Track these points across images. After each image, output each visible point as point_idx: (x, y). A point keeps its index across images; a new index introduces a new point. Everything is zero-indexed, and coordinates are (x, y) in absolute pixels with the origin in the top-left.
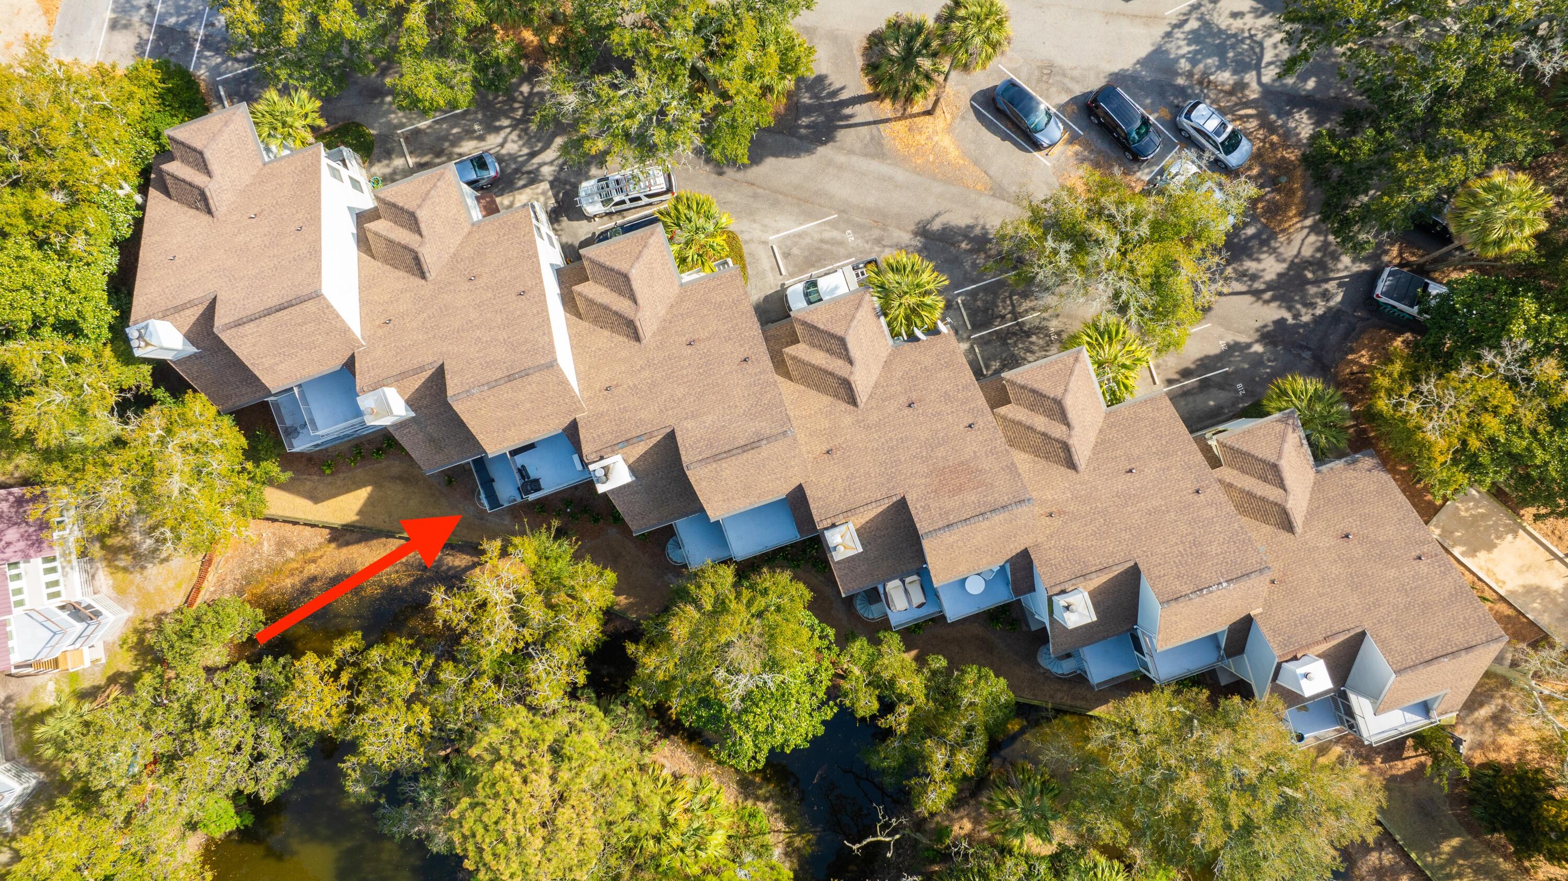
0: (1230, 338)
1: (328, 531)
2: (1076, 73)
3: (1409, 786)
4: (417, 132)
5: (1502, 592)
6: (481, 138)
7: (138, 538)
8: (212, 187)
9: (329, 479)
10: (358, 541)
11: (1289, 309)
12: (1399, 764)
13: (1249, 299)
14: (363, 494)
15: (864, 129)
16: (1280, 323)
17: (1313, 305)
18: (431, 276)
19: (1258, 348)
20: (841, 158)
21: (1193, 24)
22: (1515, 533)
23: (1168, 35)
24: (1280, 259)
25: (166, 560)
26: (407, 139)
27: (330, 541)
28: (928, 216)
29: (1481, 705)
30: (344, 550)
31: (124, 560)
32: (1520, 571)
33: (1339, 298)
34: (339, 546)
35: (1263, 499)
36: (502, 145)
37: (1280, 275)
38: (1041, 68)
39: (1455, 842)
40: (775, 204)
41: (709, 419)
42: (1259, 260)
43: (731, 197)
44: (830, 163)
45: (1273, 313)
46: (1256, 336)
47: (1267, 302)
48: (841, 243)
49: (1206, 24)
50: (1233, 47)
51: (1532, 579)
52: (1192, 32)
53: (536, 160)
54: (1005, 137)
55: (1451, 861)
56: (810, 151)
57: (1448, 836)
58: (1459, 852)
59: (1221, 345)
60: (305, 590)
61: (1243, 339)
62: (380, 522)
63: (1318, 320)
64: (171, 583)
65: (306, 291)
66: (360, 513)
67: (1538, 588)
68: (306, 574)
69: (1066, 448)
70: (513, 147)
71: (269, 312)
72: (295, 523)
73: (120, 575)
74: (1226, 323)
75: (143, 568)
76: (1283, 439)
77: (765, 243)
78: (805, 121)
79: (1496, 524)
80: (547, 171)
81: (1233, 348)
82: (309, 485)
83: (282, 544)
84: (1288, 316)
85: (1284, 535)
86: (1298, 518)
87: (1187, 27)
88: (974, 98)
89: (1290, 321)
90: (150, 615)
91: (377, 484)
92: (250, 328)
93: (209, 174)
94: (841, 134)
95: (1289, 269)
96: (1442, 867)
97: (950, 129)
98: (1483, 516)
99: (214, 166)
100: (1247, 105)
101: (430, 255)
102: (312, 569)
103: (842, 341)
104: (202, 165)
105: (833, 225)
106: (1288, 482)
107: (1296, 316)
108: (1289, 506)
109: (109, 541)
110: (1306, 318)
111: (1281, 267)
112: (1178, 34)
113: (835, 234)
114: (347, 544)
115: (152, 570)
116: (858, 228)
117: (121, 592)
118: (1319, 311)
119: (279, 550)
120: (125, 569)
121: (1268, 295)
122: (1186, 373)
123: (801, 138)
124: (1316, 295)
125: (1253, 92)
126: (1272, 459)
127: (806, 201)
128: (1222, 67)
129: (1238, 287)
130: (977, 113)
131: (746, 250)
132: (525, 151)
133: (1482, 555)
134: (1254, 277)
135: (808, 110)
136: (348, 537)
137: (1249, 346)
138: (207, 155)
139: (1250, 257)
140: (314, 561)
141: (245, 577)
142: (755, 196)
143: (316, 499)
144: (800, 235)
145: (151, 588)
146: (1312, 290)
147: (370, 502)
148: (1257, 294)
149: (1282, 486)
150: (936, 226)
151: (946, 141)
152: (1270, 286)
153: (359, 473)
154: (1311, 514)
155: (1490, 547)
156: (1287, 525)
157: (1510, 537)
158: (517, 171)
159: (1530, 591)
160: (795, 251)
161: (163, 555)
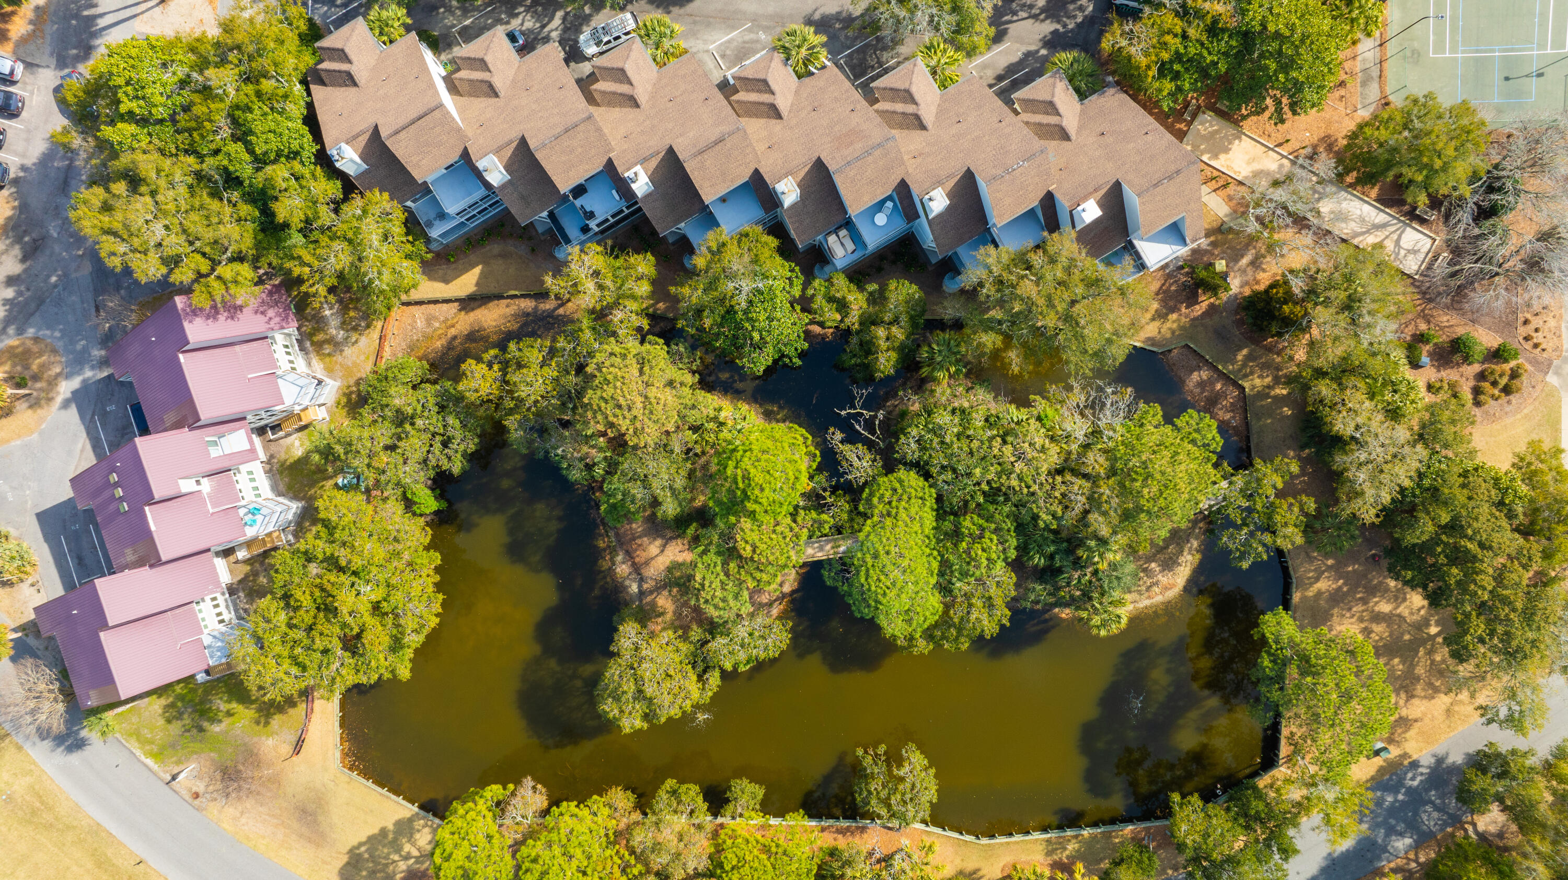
0: (1024, 49)
1: (456, 304)
3: (1207, 321)
5: (1239, 178)
6: (508, 23)
7: (334, 332)
8: (354, 69)
9: (454, 266)
10: (480, 306)
11: (1058, 22)
12: (1197, 307)
13: (1031, 21)
14: (477, 271)
16: (1055, 33)
17: (1075, 17)
18: (502, 94)
19: (1044, 52)
22: (1240, 138)
25: (356, 342)
27: (460, 310)
28: (810, 11)
29: (1242, 256)
30: (472, 314)
31: (327, 349)
32: (1248, 163)
33: (1091, 8)
34: (467, 313)
35: (1048, 125)
36: (522, 24)
39: (1245, 352)
40: (708, 25)
41: (691, 134)
45: (1048, 27)
46: (1040, 44)
47: (1043, 21)
48: (757, 41)
51: (1256, 166)
53: (546, 29)
55: (1244, 365)
57: (1240, 349)
58: (1249, 358)
59: (1020, 54)
60: (449, 347)
61: (1033, 48)
62: (492, 289)
63: (1079, 26)
64: (362, 358)
65: (433, 105)
66: (477, 284)
67: (1262, 171)
68: (449, 336)
69: (917, 117)
70: (529, 24)
71: (413, 122)
72: (436, 302)
73: (327, 359)
74: (1020, 40)
75: (342, 351)
76: (1054, 86)
77: (707, 51)
79: (1226, 135)
80: (554, 35)
81: (1028, 55)
82: (442, 272)
83: (429, 320)
84: (1059, 27)
85: (1065, 143)
86: (1072, 132)
89: (1061, 30)
90: (352, 382)
91: (485, 263)
92: (403, 135)
93: (350, 62)
96: (1240, 370)
98: (1216, 132)
99: (352, 56)
101: (498, 83)
102: (453, 332)
103: (765, 82)
104: (345, 58)
105: (750, 30)
106: (1061, 111)
107: (1065, 26)
108: (1064, 124)
109: (315, 339)
110: (1070, 26)
113: (752, 37)
114: (473, 309)
115: (348, 351)
116: (766, 29)
117: (330, 371)
118: (1079, 20)
119: (429, 324)
120: (329, 355)
121: (1042, 17)
122: (1000, 78)
124: (1074, 10)
126: (1048, 98)
127: (729, 19)
129: (1023, 14)
132: (538, 25)
133: (1222, 157)
134: (1030, 7)
136: (472, 305)
137: (1037, 51)
138: (347, 50)
140: (453, 326)
141: (409, 347)
142: (695, 23)
143: (447, 281)
144: (729, 41)
145: (350, 363)
146: (1071, 7)
147: (482, 275)
148: (1035, 17)
149: (1058, 114)
150: (817, 16)
152: (1043, 10)
153: (473, 257)
154: (1080, 128)
155: (1227, 150)
156: (1066, 137)
157: (1237, 142)
158: (535, 39)
159: (1257, 174)
160: (728, 52)
161: (354, 339)
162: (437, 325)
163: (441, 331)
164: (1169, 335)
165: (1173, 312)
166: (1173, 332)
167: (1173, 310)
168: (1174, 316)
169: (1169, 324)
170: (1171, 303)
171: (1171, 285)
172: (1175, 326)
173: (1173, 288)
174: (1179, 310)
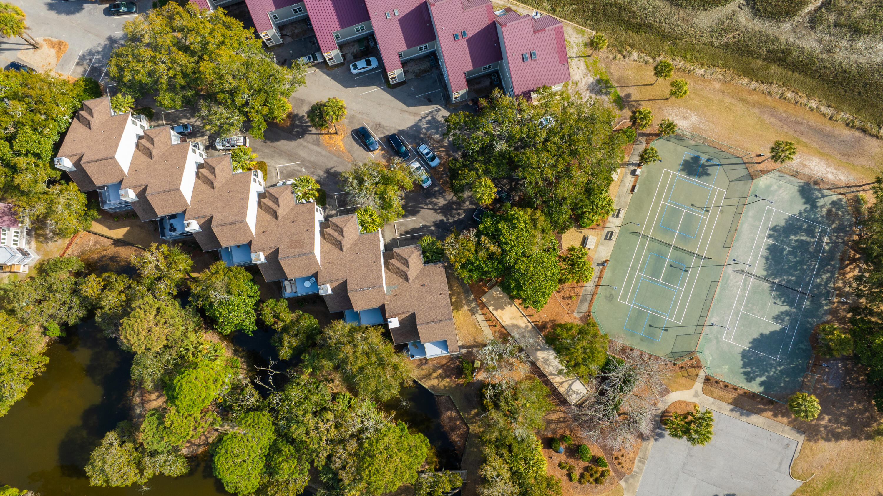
0: (424, 223)
1: (112, 241)
2: (388, 128)
3: (463, 388)
4: (169, 113)
5: (503, 324)
6: (189, 119)
7: (48, 232)
8: (93, 121)
9: (116, 223)
10: (122, 246)
11: (445, 217)
12: (461, 380)
13: (432, 211)
14: (126, 229)
15: (314, 136)
16: (442, 221)
17: (454, 217)
18: (154, 159)
19: (433, 228)
20: (305, 144)
21: (429, 118)
22: (511, 305)
23: (420, 120)
24: (445, 200)
25: (56, 241)
26: (165, 115)
27: (113, 244)
28: (331, 167)
30: (117, 248)
31: (41, 239)
32: (511, 319)
33: (463, 216)
34: (115, 247)
35: (401, 270)
36: (195, 122)
37: (444, 205)
38: (376, 125)
39: (476, 411)
40: (281, 155)
41: (224, 214)
42: (438, 199)
43: (266, 150)
44: (301, 145)
45: (440, 217)
46: (433, 224)
47: (438, 213)
48: (300, 172)
49: (434, 118)
50: (441, 127)
51: (514, 322)
52: (429, 120)
53: (205, 129)
54: (360, 145)
55: (474, 417)
56: (295, 140)
57: (474, 409)
58: (477, 415)
59: (421, 225)
60: (101, 259)
61: (428, 224)
62: (130, 240)
63: (455, 222)
64: (56, 249)
65: (110, 156)
66: (124, 236)
67: (516, 325)
68: (102, 254)
69: (341, 244)
70: (198, 123)
71: (98, 160)
72: (102, 236)
73: (39, 244)
74: (423, 218)
75: (47, 242)
76: (413, 252)
77: (275, 167)
78: (296, 130)
79: (505, 301)
80: (208, 133)
81: (425, 227)
82: (109, 223)
83: (96, 243)
84: (445, 219)
87: (427, 119)
88: (353, 131)
89: (445, 221)
90: (46, 259)
91: (131, 227)
92: (91, 164)
93: (92, 116)
94: (307, 136)
95: (448, 203)
96: (470, 419)
97: (343, 140)
98: (501, 298)
99: (95, 115)
100: (443, 147)
101: (155, 152)
102: (105, 253)
103: (277, 199)
104: (91, 114)
105: (299, 165)
106: (410, 266)
107: (448, 219)
108: (409, 273)
109: (38, 232)
110: (450, 221)
111: (445, 202)
112: (424, 121)
113: (299, 168)
114: (118, 246)
115: (50, 244)
116: (307, 167)
117: (38, 250)
118: (456, 219)
119: (95, 245)
120: (41, 242)
121: (439, 211)
122: (407, 233)
123: (293, 135)
124: (455, 214)
125: (446, 143)
127: (291, 156)
128: (436, 133)
129: (430, 206)
130: (353, 136)
131: (268, 168)
133: (500, 311)
134: (435, 204)
135: (297, 126)
136: (119, 243)
137: (430, 227)
138: (93, 111)
139: (435, 198)
140: (106, 250)
141: (81, 252)
142: (275, 152)
143: (110, 228)
144: (287, 167)
145: (49, 250)
146: (454, 212)
147: (128, 232)
148: (435, 210)
149: (408, 266)
150: (332, 171)
151: (341, 144)
152: (440, 208)
153: (126, 222)
155: (503, 308)
157: (509, 306)
158: (198, 131)
159: (515, 326)
160: (284, 172)
161: (55, 239)
162: (99, 247)
163: (99, 251)
164: (442, 388)
165: (448, 378)
166: (445, 387)
167: (448, 376)
168: (448, 380)
169: (444, 383)
170: (448, 373)
171: (451, 364)
172: (447, 384)
173: (452, 366)
174: (451, 378)
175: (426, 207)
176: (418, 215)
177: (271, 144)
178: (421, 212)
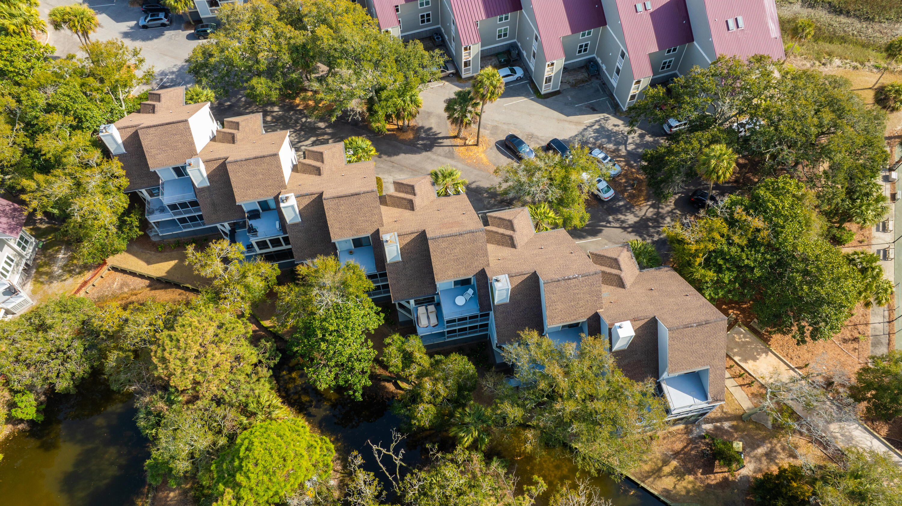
1: (148, 281)
2: (543, 138)
5: (762, 382)
7: (56, 269)
8: (159, 105)
9: (159, 254)
10: (162, 288)
11: (640, 237)
13: (620, 230)
14: (171, 263)
15: (447, 148)
17: (652, 236)
20: (434, 157)
21: (596, 127)
22: (767, 353)
23: (585, 129)
24: (636, 216)
25: (65, 280)
27: (148, 287)
31: (44, 278)
32: (772, 373)
35: (610, 274)
37: (635, 222)
38: (528, 135)
40: (401, 170)
41: (342, 188)
42: (626, 215)
43: (382, 166)
44: (429, 158)
45: (632, 238)
47: (630, 232)
49: (602, 127)
50: (614, 136)
51: (778, 377)
52: (596, 129)
54: (509, 157)
56: (420, 153)
62: (175, 279)
63: (655, 243)
66: (168, 272)
67: (783, 383)
69: (511, 238)
72: (135, 274)
73: (38, 285)
74: (609, 239)
75: (52, 282)
78: (421, 142)
79: (756, 347)
82: (148, 255)
83: (123, 285)
85: (620, 290)
86: (628, 283)
87: (594, 128)
88: (497, 143)
91: (181, 260)
94: (435, 149)
95: (640, 220)
97: (484, 152)
98: (748, 343)
99: (163, 101)
100: (621, 156)
101: (238, 137)
103: (413, 188)
104: (159, 101)
106: (623, 269)
108: (623, 275)
109: (41, 269)
111: (637, 219)
112: (590, 129)
114: (156, 289)
115: (55, 284)
117: (34, 293)
119: (121, 288)
120: (42, 283)
121: (630, 230)
123: (418, 148)
124: (654, 232)
125: (623, 152)
126: (615, 258)
127: (416, 171)
128: (609, 142)
129: (615, 225)
130: (498, 148)
131: (384, 185)
134: (623, 222)
135: (423, 139)
136: (158, 285)
139: (621, 213)
142: (393, 167)
143: (149, 263)
145: (50, 292)
146: (652, 230)
147: (175, 268)
148: (625, 229)
149: (620, 269)
150: (473, 186)
151: (482, 156)
152: (631, 226)
153: (174, 253)
154: (634, 284)
155: (755, 359)
156: (622, 285)
157: (764, 355)
159: (780, 384)
161: (65, 278)
162: (126, 290)
163: (126, 295)
164: (683, 493)
165: (690, 474)
166: (688, 492)
167: (690, 472)
168: (691, 478)
169: (684, 484)
170: (690, 465)
171: (692, 449)
172: (690, 486)
173: (693, 452)
174: (695, 474)
175: (608, 225)
176: (600, 235)
177: (388, 159)
178: (604, 231)
